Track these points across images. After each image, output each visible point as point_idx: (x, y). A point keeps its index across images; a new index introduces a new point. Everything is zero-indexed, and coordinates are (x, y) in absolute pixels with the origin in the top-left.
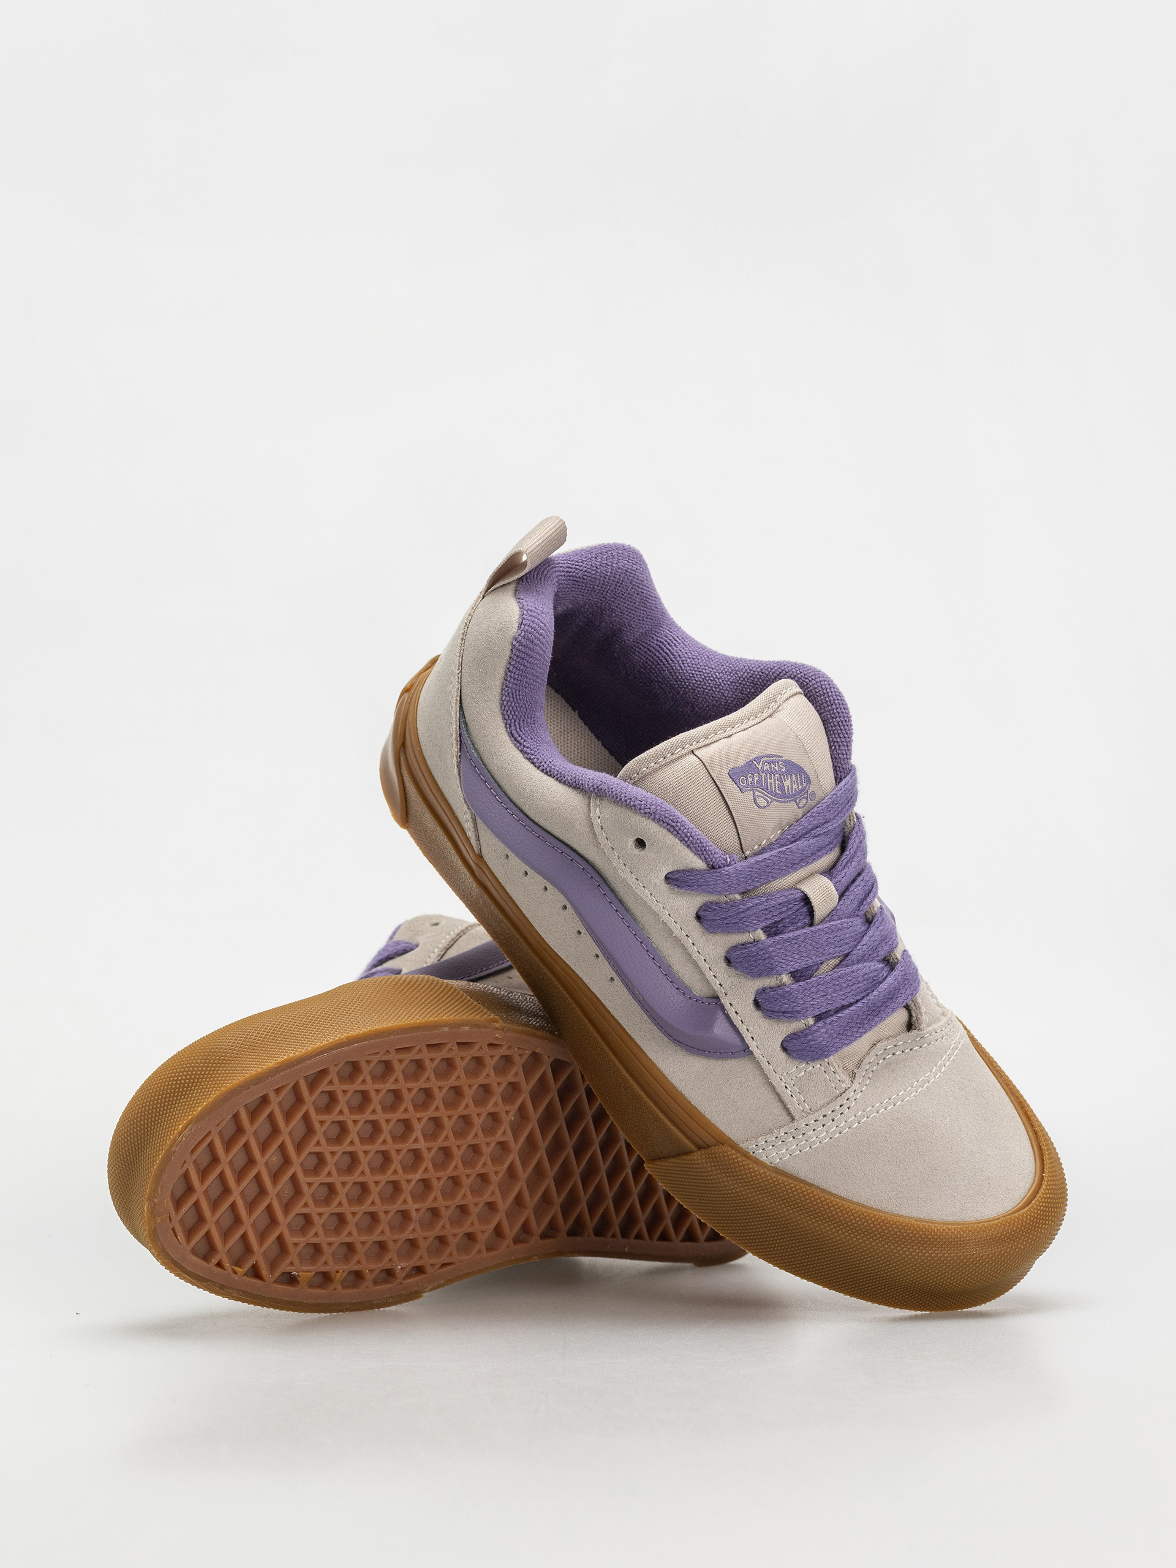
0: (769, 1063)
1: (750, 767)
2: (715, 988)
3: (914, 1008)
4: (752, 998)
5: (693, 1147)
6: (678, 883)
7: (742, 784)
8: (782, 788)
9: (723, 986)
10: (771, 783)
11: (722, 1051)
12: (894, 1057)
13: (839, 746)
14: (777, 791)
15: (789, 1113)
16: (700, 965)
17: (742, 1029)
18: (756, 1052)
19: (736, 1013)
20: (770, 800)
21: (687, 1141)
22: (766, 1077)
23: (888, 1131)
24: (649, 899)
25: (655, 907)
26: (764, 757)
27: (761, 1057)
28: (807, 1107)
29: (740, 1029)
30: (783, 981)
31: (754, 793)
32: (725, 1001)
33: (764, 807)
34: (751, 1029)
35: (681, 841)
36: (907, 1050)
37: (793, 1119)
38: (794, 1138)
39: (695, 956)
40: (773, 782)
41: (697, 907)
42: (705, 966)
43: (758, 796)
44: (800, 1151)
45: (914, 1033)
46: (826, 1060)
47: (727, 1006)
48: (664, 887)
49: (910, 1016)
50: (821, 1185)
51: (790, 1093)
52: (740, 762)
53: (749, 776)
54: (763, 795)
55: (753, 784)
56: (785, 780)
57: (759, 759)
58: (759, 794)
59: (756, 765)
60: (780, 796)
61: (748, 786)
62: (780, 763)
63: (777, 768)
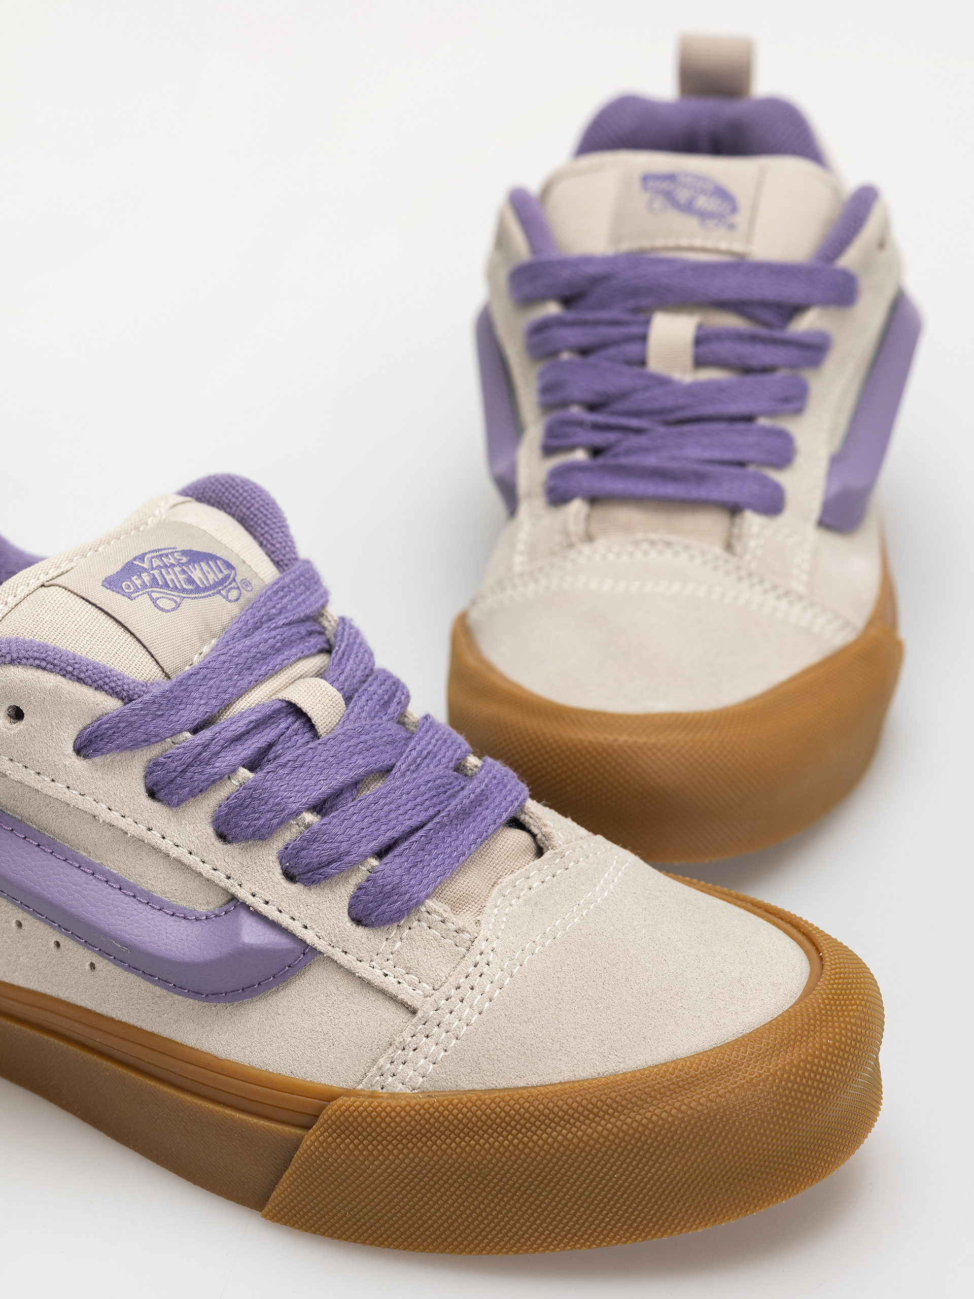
0: (346, 952)
1: (130, 569)
2: (222, 884)
3: (531, 821)
4: (278, 871)
5: (299, 1132)
6: (95, 746)
7: (127, 591)
8: (190, 581)
9: (232, 876)
10: (172, 580)
11: (274, 972)
12: (533, 891)
13: (271, 536)
14: (185, 586)
15: (404, 1005)
16: (186, 861)
17: (284, 920)
18: (321, 945)
19: (267, 903)
20: (178, 600)
21: (287, 1129)
22: (350, 973)
23: (560, 970)
24: (71, 796)
25: (87, 804)
26: (149, 552)
27: (330, 948)
28: (427, 987)
29: (280, 921)
30: (307, 821)
31: (150, 596)
32: (243, 894)
33: (173, 609)
34: (296, 915)
35: (64, 676)
36: (547, 878)
37: (414, 1012)
38: (427, 1037)
39: (174, 852)
40: (175, 576)
41: (142, 777)
42: (193, 861)
43: (158, 599)
44: (446, 1051)
45: (547, 855)
46: (423, 909)
47: (250, 900)
48: (79, 764)
49: (534, 836)
50: (497, 1084)
51: (396, 980)
52: (114, 568)
53: (134, 578)
54: (164, 595)
55: (144, 586)
56: (192, 572)
57: (141, 558)
58: (158, 595)
59: (140, 564)
60: (191, 591)
61: (137, 590)
62: (175, 554)
63: (172, 561)
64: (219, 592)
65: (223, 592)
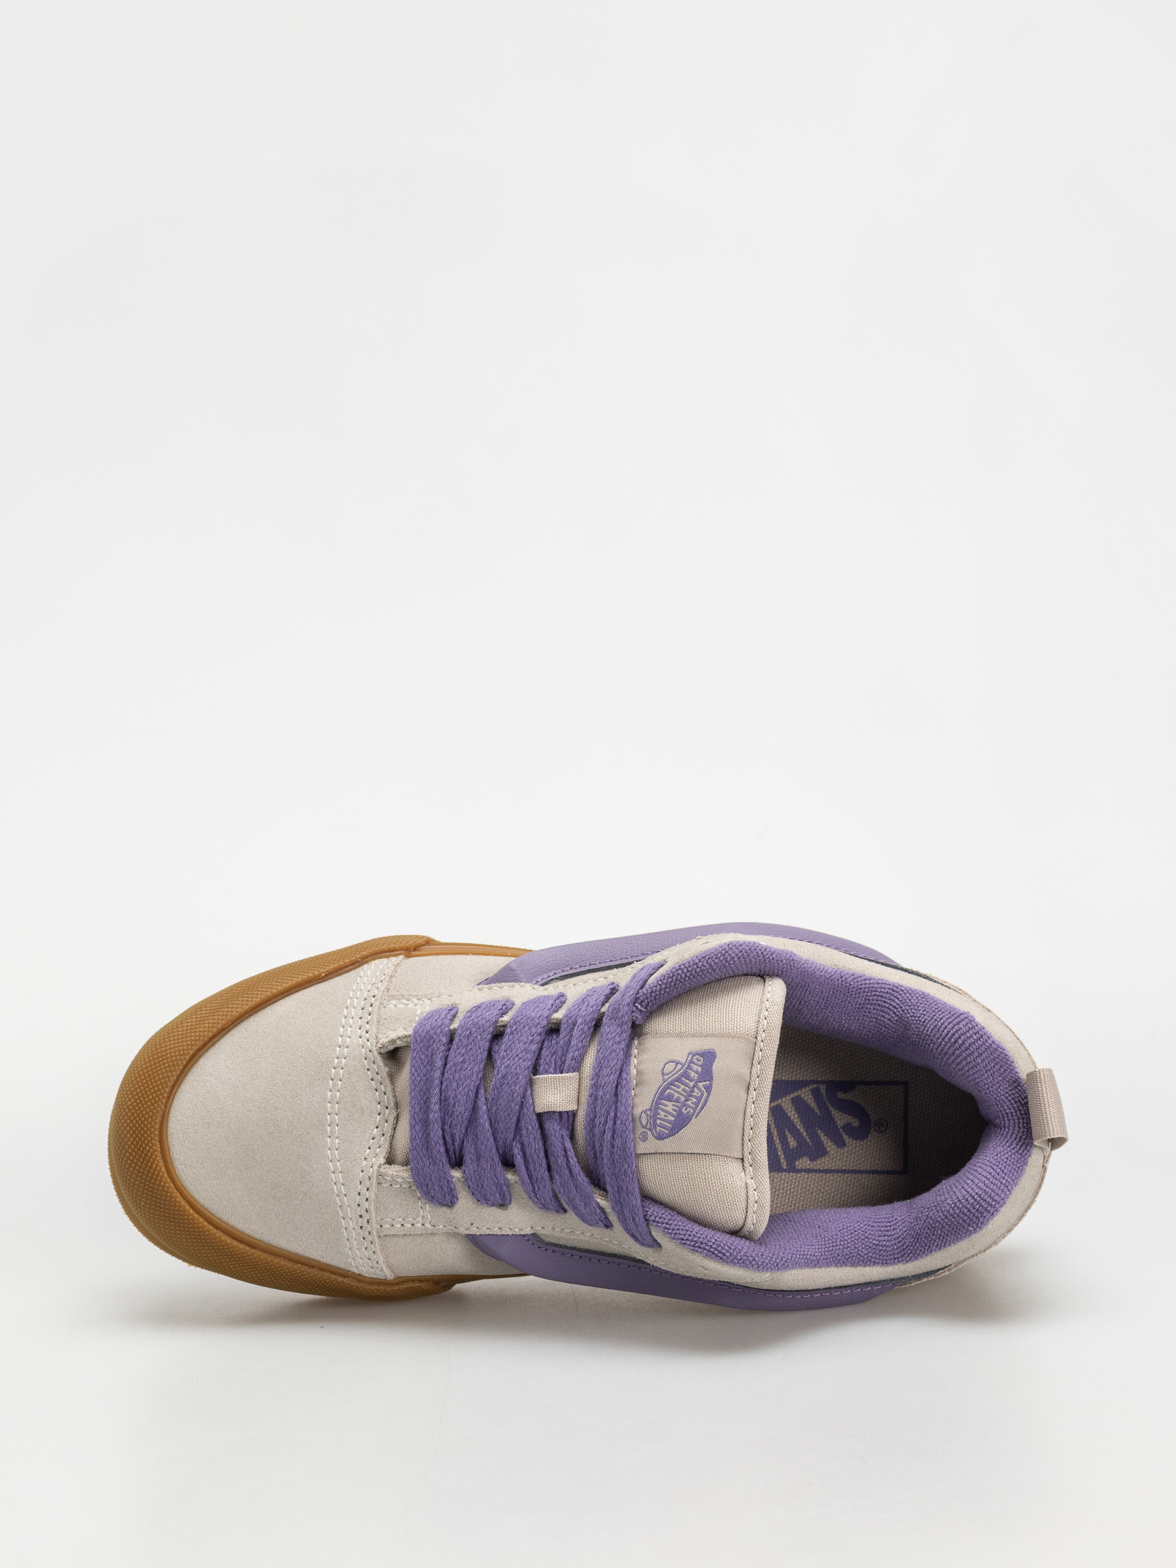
1: (707, 1075)
8: (670, 1098)
10: (679, 1088)
14: (670, 1091)
20: (666, 1078)
31: (682, 1065)
52: (716, 1066)
53: (700, 1069)
54: (674, 1072)
55: (689, 1067)
56: (673, 1105)
57: (708, 1089)
58: (678, 1068)
59: (705, 1083)
60: (664, 1090)
61: (691, 1062)
62: (692, 1111)
63: (689, 1103)
64: (650, 1110)
65: (648, 1112)
